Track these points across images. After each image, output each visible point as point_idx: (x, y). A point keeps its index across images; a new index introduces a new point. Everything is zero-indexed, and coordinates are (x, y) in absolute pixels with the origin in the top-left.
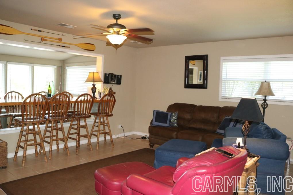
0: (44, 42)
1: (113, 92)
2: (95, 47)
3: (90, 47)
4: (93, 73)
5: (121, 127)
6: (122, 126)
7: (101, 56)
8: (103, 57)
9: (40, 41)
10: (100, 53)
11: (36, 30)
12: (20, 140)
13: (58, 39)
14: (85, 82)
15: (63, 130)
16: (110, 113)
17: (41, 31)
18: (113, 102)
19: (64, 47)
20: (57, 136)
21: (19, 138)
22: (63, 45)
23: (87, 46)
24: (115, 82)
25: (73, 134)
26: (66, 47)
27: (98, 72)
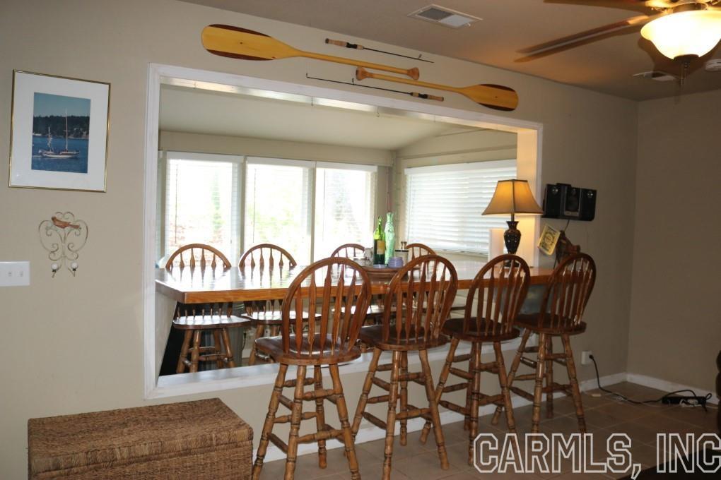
0: (366, 81)
1: (574, 247)
2: (516, 97)
3: (503, 98)
4: (511, 183)
5: (590, 360)
6: (591, 357)
7: (534, 128)
8: (541, 129)
9: (353, 80)
10: (530, 117)
11: (340, 44)
12: (274, 415)
13: (409, 71)
14: (484, 214)
15: (429, 381)
16: (577, 321)
17: (355, 46)
18: (589, 281)
19: (425, 96)
20: (404, 398)
21: (270, 407)
22: (423, 91)
23: (491, 97)
24: (577, 214)
25: (453, 388)
26: (432, 98)
27: (526, 181)
